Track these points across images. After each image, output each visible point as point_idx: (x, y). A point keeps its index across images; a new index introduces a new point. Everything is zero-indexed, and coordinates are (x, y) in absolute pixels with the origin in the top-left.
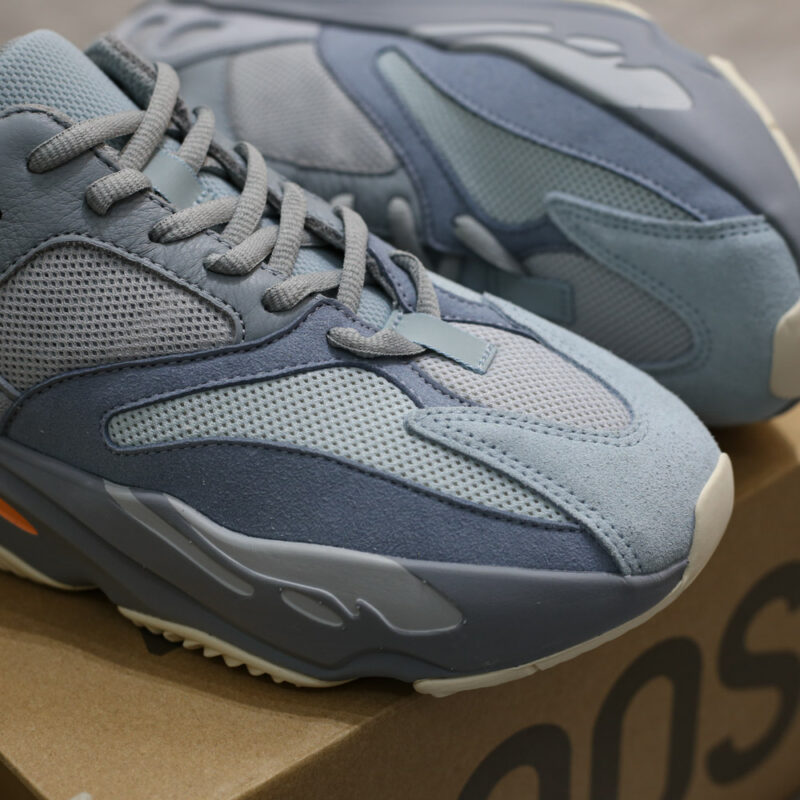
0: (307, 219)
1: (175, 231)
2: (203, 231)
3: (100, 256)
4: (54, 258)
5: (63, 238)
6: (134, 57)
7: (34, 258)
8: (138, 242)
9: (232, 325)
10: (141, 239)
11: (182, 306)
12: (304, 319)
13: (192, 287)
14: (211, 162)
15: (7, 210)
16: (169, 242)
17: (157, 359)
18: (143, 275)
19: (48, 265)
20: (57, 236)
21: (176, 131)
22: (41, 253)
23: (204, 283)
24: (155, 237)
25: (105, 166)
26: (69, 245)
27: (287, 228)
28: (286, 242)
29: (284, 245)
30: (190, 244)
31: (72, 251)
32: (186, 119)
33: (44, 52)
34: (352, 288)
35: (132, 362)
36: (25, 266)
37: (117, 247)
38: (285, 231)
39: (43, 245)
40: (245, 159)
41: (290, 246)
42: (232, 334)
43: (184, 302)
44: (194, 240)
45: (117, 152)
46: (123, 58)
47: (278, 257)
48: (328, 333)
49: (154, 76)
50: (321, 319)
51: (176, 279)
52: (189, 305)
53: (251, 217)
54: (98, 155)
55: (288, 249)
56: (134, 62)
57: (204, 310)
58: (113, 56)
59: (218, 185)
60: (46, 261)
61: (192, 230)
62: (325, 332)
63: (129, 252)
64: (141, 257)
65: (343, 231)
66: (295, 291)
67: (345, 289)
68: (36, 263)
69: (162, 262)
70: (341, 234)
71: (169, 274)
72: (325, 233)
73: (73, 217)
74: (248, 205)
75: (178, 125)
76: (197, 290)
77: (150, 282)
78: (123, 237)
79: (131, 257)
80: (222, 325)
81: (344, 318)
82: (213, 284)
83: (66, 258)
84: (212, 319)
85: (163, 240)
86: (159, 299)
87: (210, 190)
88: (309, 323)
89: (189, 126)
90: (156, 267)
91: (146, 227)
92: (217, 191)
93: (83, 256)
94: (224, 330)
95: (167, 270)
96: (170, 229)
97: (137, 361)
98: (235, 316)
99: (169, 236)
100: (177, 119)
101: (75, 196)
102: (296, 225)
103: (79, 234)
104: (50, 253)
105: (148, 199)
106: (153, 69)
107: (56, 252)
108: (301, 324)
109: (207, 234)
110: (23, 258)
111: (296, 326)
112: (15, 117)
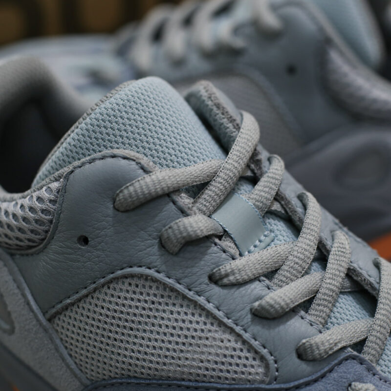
0: (349, 269)
1: (231, 278)
2: (256, 279)
3: (165, 289)
4: (126, 284)
5: (136, 270)
6: (223, 108)
7: (111, 281)
8: (198, 282)
9: (267, 367)
10: (202, 280)
11: (228, 344)
12: (331, 371)
13: (238, 329)
14: (276, 207)
15: (93, 239)
16: (224, 286)
17: (200, 384)
18: (199, 311)
19: (121, 290)
20: (131, 267)
21: (251, 176)
22: (116, 279)
23: (249, 327)
24: (214, 279)
25: (179, 213)
26: (141, 276)
27: (329, 278)
28: (327, 292)
29: (325, 294)
30: (243, 290)
31: (142, 282)
32: (260, 168)
33: (151, 96)
34: (378, 341)
35: (179, 383)
36: (103, 286)
37: (180, 284)
38: (328, 281)
39: (119, 273)
40: (305, 207)
41: (329, 296)
42: (266, 374)
43: (229, 341)
44: (247, 287)
45: (192, 200)
46: (215, 109)
47: (319, 305)
48: (350, 385)
49: (238, 127)
50: (345, 372)
51: (225, 320)
52: (233, 344)
53: (301, 266)
54: (174, 203)
55: (328, 298)
56: (223, 114)
57: (245, 351)
58: (207, 105)
59: (279, 227)
60: (120, 286)
61: (246, 277)
62: (347, 385)
63: (190, 290)
64: (199, 296)
65: (379, 283)
66: (327, 346)
67: (372, 342)
68: (111, 286)
69: (216, 302)
70: (377, 286)
71: (220, 314)
72: (363, 283)
73: (146, 254)
74: (299, 255)
75: (253, 171)
76: (242, 332)
77: (203, 319)
78: (186, 277)
79: (190, 294)
80: (259, 366)
81: (365, 373)
82: (257, 329)
83: (137, 286)
84: (251, 359)
85: (220, 283)
86: (209, 335)
87: (271, 231)
88: (334, 375)
89: (262, 175)
90: (210, 306)
91: (208, 270)
92: (278, 233)
93: (151, 287)
94: (261, 370)
95: (219, 310)
96: (227, 275)
97: (183, 383)
98: (271, 359)
99: (225, 281)
100: (253, 166)
101: (150, 236)
102: (338, 276)
103: (150, 268)
104: (125, 280)
105: (213, 245)
106: (238, 121)
107: (128, 280)
108: (328, 375)
109: (260, 281)
110: (102, 280)
111: (323, 376)
112: (110, 160)
